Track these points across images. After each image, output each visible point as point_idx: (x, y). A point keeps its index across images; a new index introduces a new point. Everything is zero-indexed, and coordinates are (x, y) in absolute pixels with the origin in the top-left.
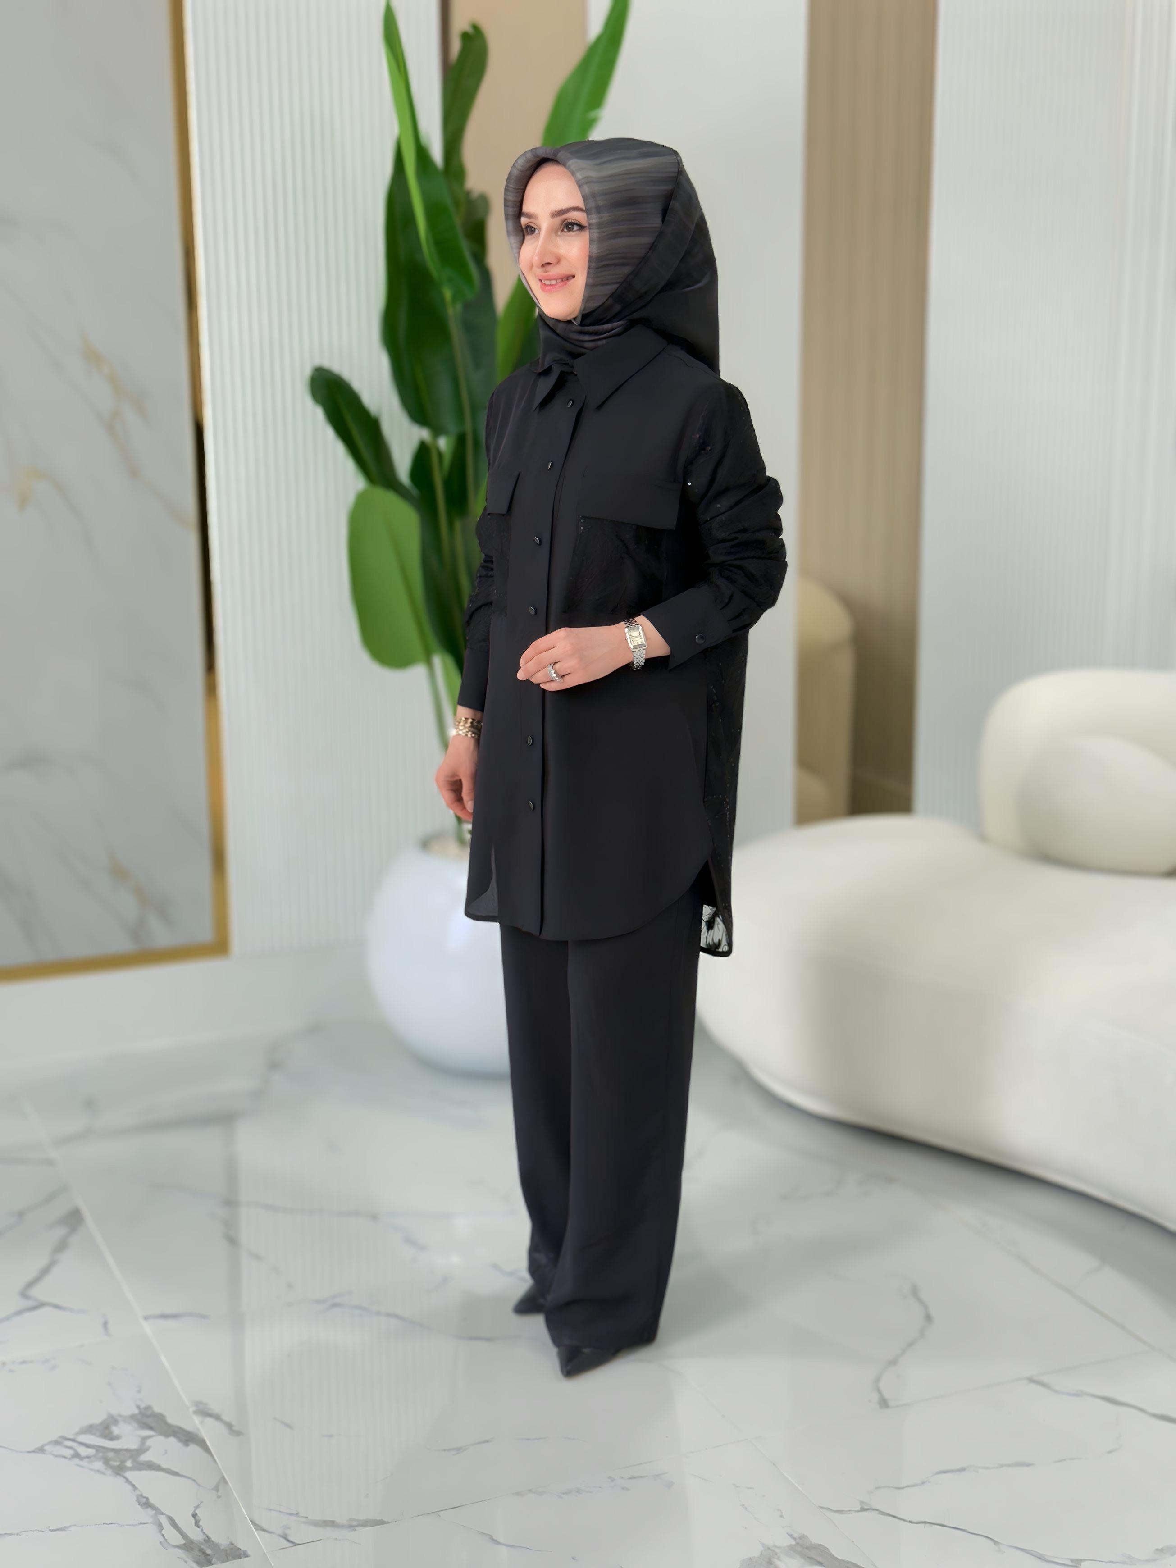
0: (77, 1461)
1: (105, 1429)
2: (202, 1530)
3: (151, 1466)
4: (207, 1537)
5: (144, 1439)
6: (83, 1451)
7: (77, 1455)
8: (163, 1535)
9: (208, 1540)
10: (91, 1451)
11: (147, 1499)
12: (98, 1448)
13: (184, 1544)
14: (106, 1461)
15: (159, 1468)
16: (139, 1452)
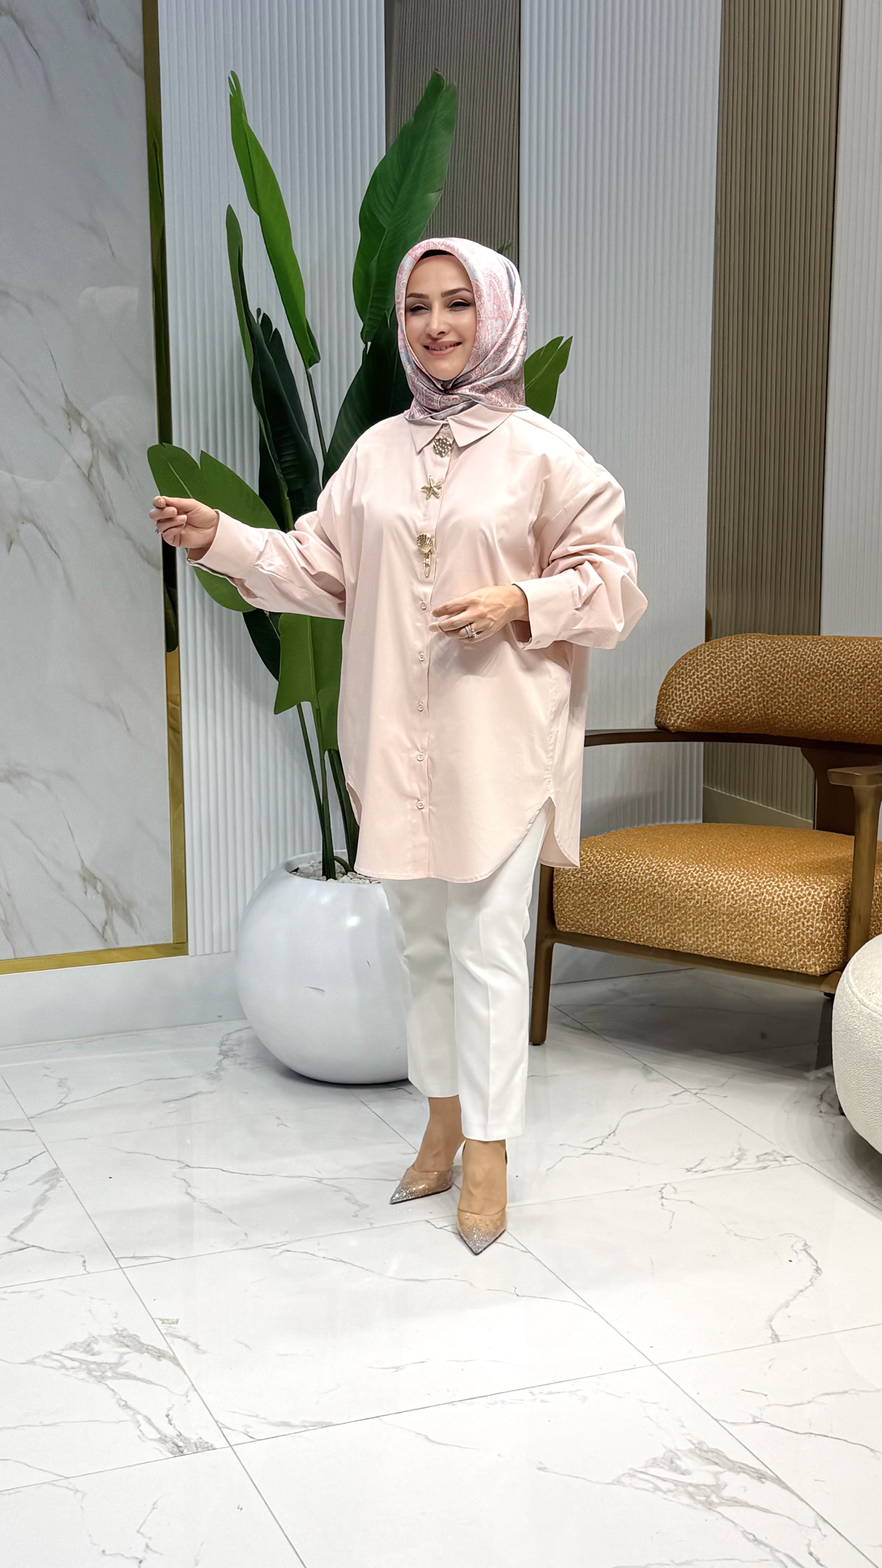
0: (63, 1371)
1: (88, 1347)
2: (174, 1427)
3: (127, 1376)
4: (179, 1432)
5: (122, 1355)
6: (68, 1363)
7: (63, 1367)
8: (141, 1431)
9: (180, 1435)
10: (76, 1364)
11: (126, 1402)
12: (81, 1362)
13: (160, 1438)
14: (89, 1372)
15: (135, 1378)
16: (118, 1364)
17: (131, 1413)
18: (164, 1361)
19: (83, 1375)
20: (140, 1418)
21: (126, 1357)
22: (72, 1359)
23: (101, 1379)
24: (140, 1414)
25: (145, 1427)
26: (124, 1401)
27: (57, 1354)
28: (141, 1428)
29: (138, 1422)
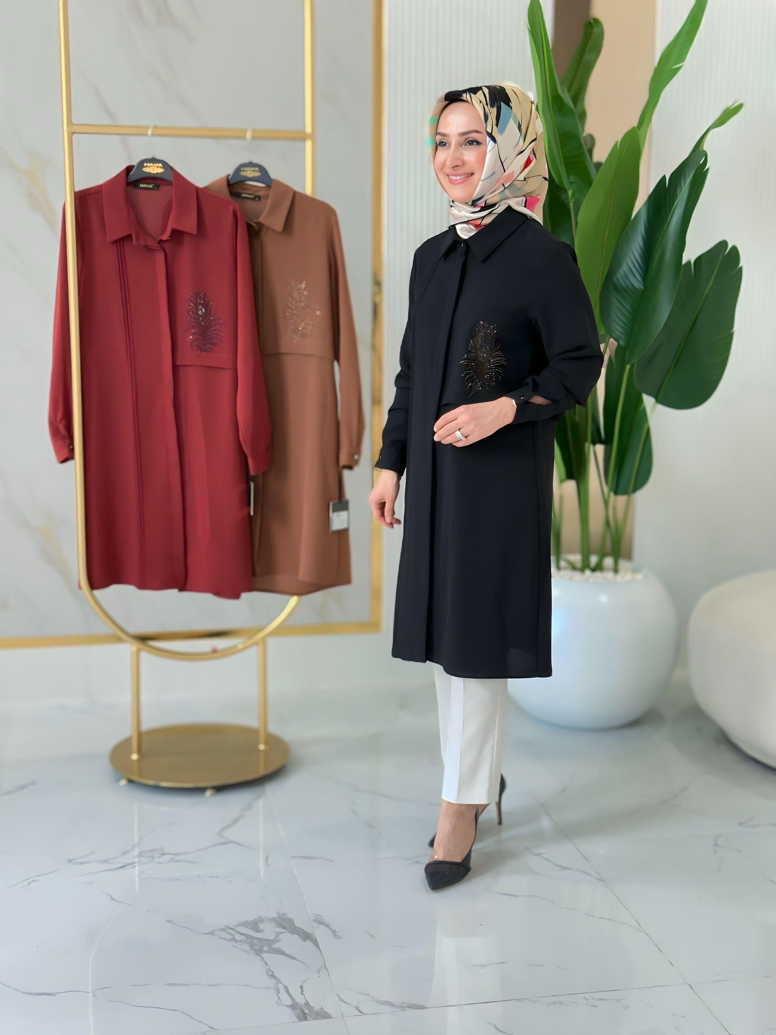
0: (234, 943)
1: (255, 925)
4: (307, 1002)
5: (279, 934)
6: (238, 937)
7: (234, 939)
8: (279, 997)
9: (307, 1004)
11: (273, 972)
12: (248, 936)
13: (292, 1005)
14: (251, 945)
15: (284, 954)
16: (274, 941)
17: (275, 981)
18: (309, 943)
19: (246, 947)
20: (281, 987)
21: (281, 936)
22: (242, 934)
23: (258, 952)
24: (281, 983)
25: (283, 994)
27: (231, 929)
28: (279, 995)
29: (279, 989)
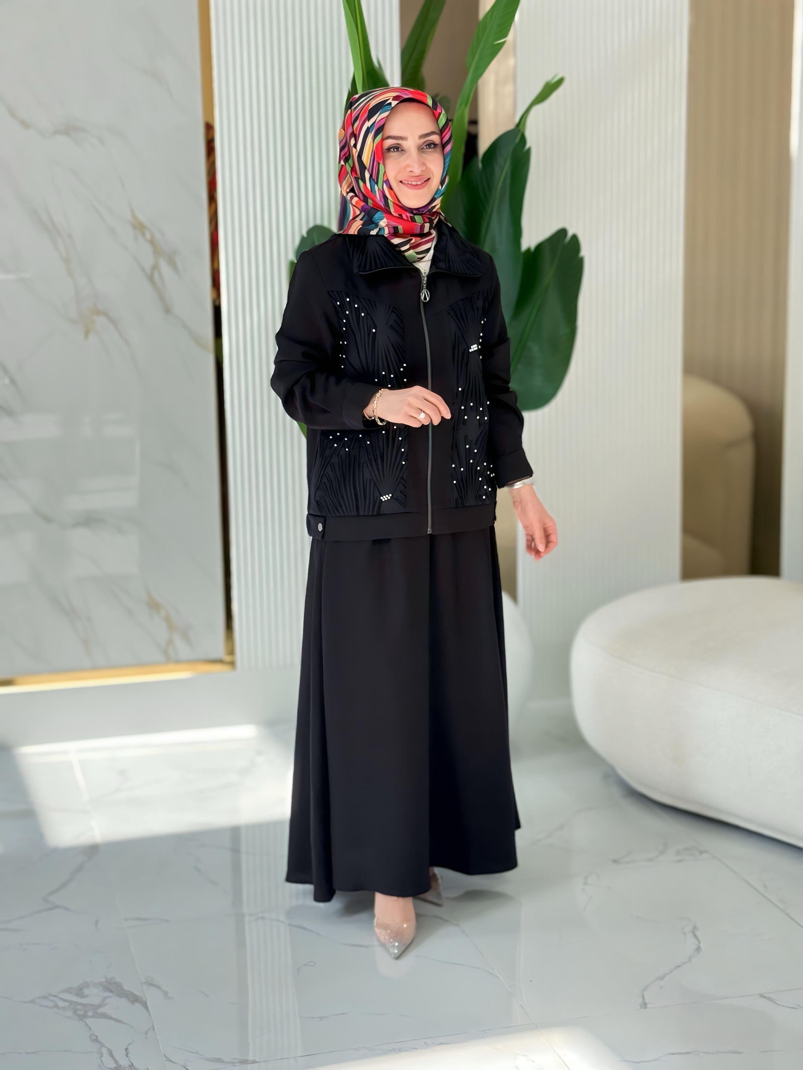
1: (79, 992)
2: (129, 1059)
3: (105, 1016)
4: (130, 1064)
5: (105, 998)
6: (61, 1004)
7: (56, 1006)
10: (67, 1004)
12: (71, 1002)
14: (75, 1011)
16: (100, 1006)
17: (99, 1046)
18: (137, 1005)
19: (69, 1013)
20: (104, 1051)
21: (108, 1001)
22: (65, 1000)
23: (82, 1018)
24: (105, 1047)
25: (106, 1058)
26: (95, 1035)
27: (55, 996)
28: (102, 1059)
29: (102, 1053)
